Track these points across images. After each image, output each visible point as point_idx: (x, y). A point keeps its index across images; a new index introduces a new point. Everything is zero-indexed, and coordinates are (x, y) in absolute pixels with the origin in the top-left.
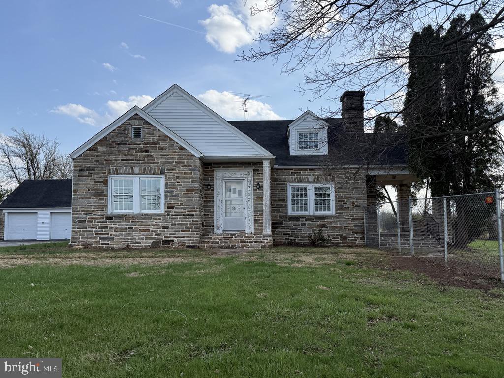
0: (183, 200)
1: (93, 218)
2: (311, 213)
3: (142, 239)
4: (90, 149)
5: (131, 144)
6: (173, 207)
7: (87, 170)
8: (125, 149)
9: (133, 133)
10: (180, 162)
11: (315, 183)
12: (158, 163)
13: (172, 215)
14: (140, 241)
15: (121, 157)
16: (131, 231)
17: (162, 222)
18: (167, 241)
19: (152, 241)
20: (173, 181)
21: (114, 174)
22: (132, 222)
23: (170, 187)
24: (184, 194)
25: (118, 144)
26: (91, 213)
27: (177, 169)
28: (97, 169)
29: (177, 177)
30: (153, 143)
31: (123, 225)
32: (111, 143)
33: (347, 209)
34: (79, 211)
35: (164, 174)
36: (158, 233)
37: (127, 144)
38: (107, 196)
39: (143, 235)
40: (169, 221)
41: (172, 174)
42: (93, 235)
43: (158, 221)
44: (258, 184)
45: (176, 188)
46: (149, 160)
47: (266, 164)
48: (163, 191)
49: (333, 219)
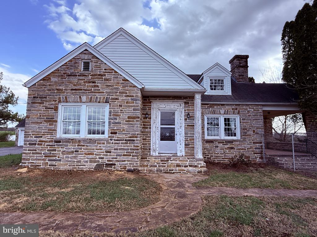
0: (126, 127)
1: (42, 141)
2: (222, 138)
3: (87, 162)
4: (43, 79)
5: (80, 76)
6: (115, 133)
7: (40, 98)
8: (75, 80)
9: (82, 66)
10: (123, 93)
11: (225, 115)
12: (104, 93)
13: (114, 140)
14: (85, 164)
15: (71, 86)
16: (77, 154)
17: (106, 147)
18: (109, 164)
19: (96, 164)
20: (116, 109)
21: (63, 102)
22: (78, 146)
23: (113, 115)
24: (126, 121)
25: (69, 76)
26: (42, 137)
27: (120, 98)
28: (48, 98)
29: (121, 106)
30: (99, 75)
31: (70, 149)
32: (62, 74)
33: (250, 135)
34: (30, 135)
35: (108, 103)
36: (102, 156)
37: (76, 76)
38: (57, 122)
39: (87, 158)
40: (112, 145)
41: (116, 103)
42: (41, 157)
43: (102, 145)
44: (189, 114)
45: (119, 116)
46: (95, 90)
47: (198, 97)
48: (108, 118)
49: (239, 143)
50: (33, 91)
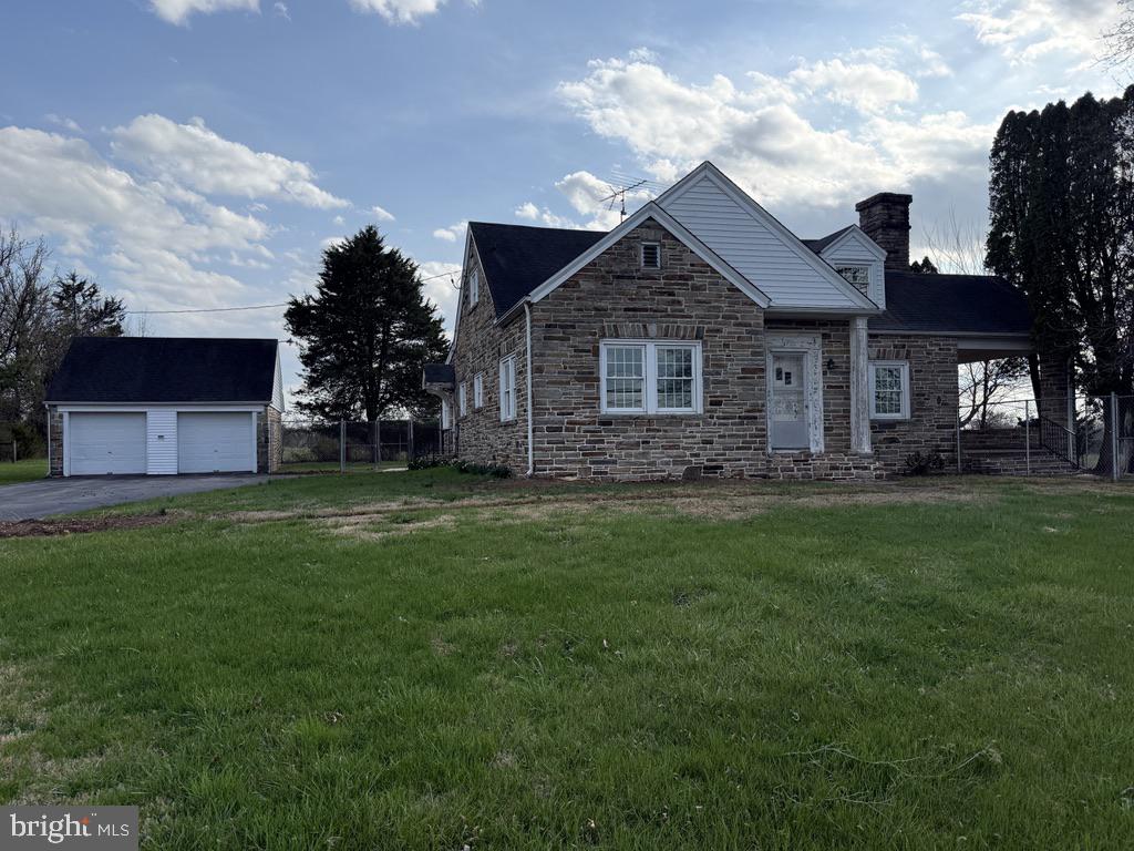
0: (738, 390)
1: (576, 423)
3: (667, 463)
4: (563, 285)
5: (643, 279)
6: (719, 403)
7: (561, 327)
8: (631, 288)
9: (643, 255)
10: (730, 317)
12: (691, 317)
13: (718, 418)
14: (664, 467)
15: (624, 303)
16: (647, 449)
17: (702, 432)
18: (712, 468)
19: (686, 467)
20: (718, 353)
21: (611, 336)
22: (648, 431)
23: (712, 365)
24: (738, 378)
25: (618, 277)
26: (572, 414)
27: (726, 330)
28: (579, 326)
29: (726, 346)
30: (681, 277)
31: (631, 437)
32: (604, 273)
33: (930, 409)
34: (548, 409)
35: (701, 338)
36: (695, 451)
37: (634, 278)
38: (597, 380)
39: (668, 457)
40: (715, 429)
41: (717, 339)
42: (576, 455)
43: (694, 429)
44: (831, 362)
45: (724, 366)
46: (676, 311)
47: (862, 324)
48: (700, 371)
49: (907, 428)
50: (543, 310)
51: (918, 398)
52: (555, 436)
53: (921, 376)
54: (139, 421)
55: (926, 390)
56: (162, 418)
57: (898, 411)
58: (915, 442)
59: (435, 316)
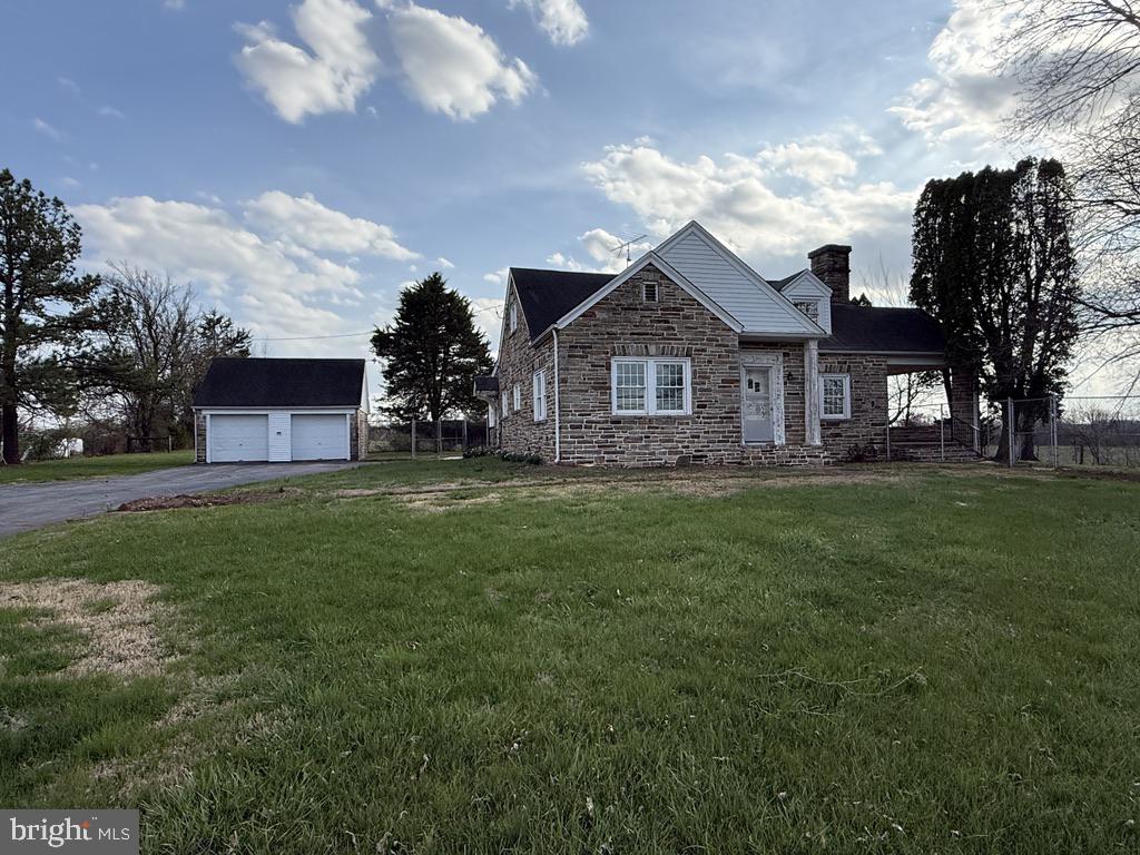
0: (719, 396)
1: (592, 422)
3: (664, 453)
4: (583, 315)
5: (644, 310)
6: (704, 407)
7: (581, 347)
8: (636, 317)
9: (645, 292)
10: (713, 340)
11: (825, 375)
12: (682, 339)
13: (703, 418)
14: (662, 457)
15: (630, 329)
16: (648, 442)
17: (691, 429)
18: (698, 457)
19: (678, 456)
20: (703, 367)
21: (620, 355)
22: (649, 428)
23: (699, 377)
24: (719, 387)
25: (626, 309)
26: (590, 415)
27: (709, 349)
28: (595, 347)
29: (710, 362)
30: (674, 309)
31: (636, 433)
32: (614, 306)
33: (866, 411)
35: (691, 356)
36: (686, 444)
37: (638, 309)
38: (609, 389)
39: (665, 448)
40: (701, 426)
41: (703, 357)
42: (594, 447)
43: (683, 426)
44: (790, 375)
45: (708, 378)
46: (669, 335)
47: (813, 346)
48: (689, 382)
49: (848, 425)
50: (567, 335)
51: (856, 401)
52: (577, 432)
53: (859, 385)
54: (263, 420)
55: (863, 396)
56: (280, 419)
57: (841, 412)
58: (854, 436)
59: (484, 341)
